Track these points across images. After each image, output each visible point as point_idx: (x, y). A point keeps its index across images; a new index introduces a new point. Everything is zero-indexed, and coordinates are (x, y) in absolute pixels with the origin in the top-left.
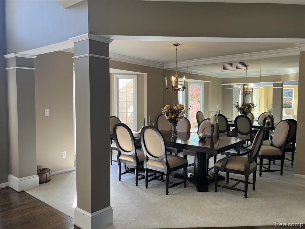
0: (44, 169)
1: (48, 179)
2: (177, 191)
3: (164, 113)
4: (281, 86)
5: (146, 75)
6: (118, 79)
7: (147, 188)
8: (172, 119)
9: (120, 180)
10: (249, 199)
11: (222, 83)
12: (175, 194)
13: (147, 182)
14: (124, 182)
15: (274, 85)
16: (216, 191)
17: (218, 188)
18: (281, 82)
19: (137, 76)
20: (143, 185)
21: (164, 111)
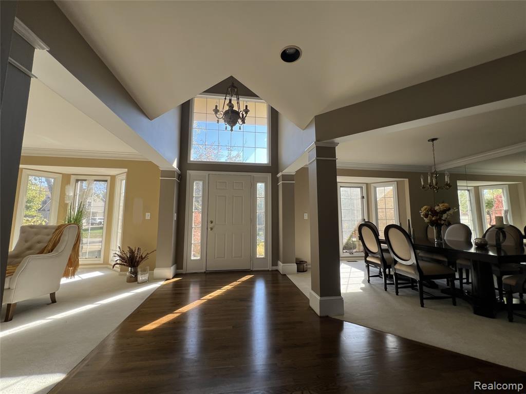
0: (302, 261)
1: (305, 270)
2: (439, 306)
3: (423, 215)
5: (406, 180)
6: (375, 188)
7: (397, 294)
8: (433, 221)
9: (369, 282)
12: (435, 309)
13: (397, 288)
14: (373, 285)
16: (511, 321)
19: (396, 182)
20: (394, 292)
21: (422, 213)
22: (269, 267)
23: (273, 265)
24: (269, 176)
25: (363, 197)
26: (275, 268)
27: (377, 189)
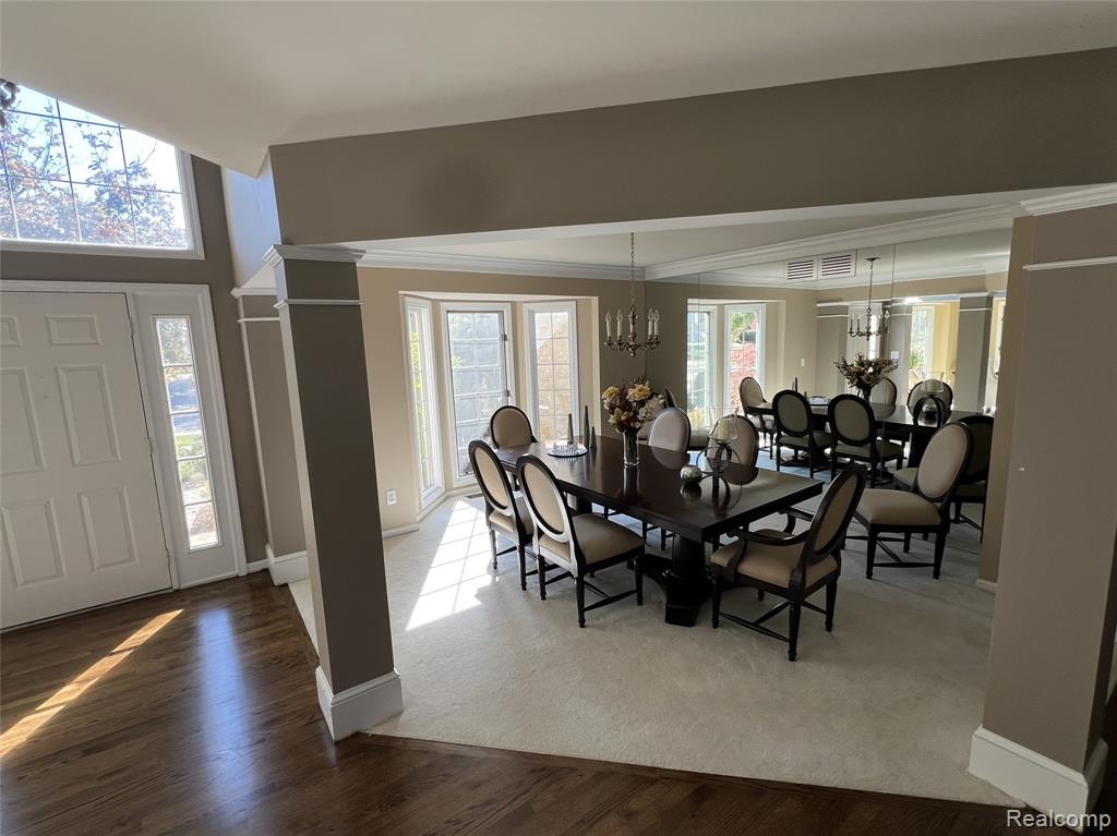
2: (612, 617)
4: (984, 304)
5: (595, 300)
7: (543, 598)
9: (495, 567)
10: (799, 664)
11: (819, 302)
12: (603, 628)
13: (543, 584)
14: (502, 574)
15: (964, 303)
16: (716, 625)
17: (721, 618)
18: (985, 294)
19: (575, 303)
20: (537, 590)
22: (240, 567)
23: (248, 561)
24: (202, 293)
25: (505, 338)
26: (256, 566)
27: (537, 315)
